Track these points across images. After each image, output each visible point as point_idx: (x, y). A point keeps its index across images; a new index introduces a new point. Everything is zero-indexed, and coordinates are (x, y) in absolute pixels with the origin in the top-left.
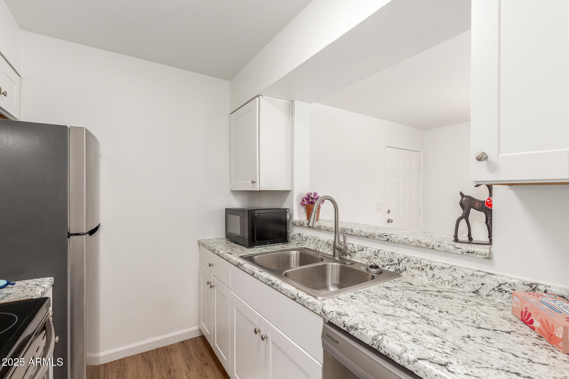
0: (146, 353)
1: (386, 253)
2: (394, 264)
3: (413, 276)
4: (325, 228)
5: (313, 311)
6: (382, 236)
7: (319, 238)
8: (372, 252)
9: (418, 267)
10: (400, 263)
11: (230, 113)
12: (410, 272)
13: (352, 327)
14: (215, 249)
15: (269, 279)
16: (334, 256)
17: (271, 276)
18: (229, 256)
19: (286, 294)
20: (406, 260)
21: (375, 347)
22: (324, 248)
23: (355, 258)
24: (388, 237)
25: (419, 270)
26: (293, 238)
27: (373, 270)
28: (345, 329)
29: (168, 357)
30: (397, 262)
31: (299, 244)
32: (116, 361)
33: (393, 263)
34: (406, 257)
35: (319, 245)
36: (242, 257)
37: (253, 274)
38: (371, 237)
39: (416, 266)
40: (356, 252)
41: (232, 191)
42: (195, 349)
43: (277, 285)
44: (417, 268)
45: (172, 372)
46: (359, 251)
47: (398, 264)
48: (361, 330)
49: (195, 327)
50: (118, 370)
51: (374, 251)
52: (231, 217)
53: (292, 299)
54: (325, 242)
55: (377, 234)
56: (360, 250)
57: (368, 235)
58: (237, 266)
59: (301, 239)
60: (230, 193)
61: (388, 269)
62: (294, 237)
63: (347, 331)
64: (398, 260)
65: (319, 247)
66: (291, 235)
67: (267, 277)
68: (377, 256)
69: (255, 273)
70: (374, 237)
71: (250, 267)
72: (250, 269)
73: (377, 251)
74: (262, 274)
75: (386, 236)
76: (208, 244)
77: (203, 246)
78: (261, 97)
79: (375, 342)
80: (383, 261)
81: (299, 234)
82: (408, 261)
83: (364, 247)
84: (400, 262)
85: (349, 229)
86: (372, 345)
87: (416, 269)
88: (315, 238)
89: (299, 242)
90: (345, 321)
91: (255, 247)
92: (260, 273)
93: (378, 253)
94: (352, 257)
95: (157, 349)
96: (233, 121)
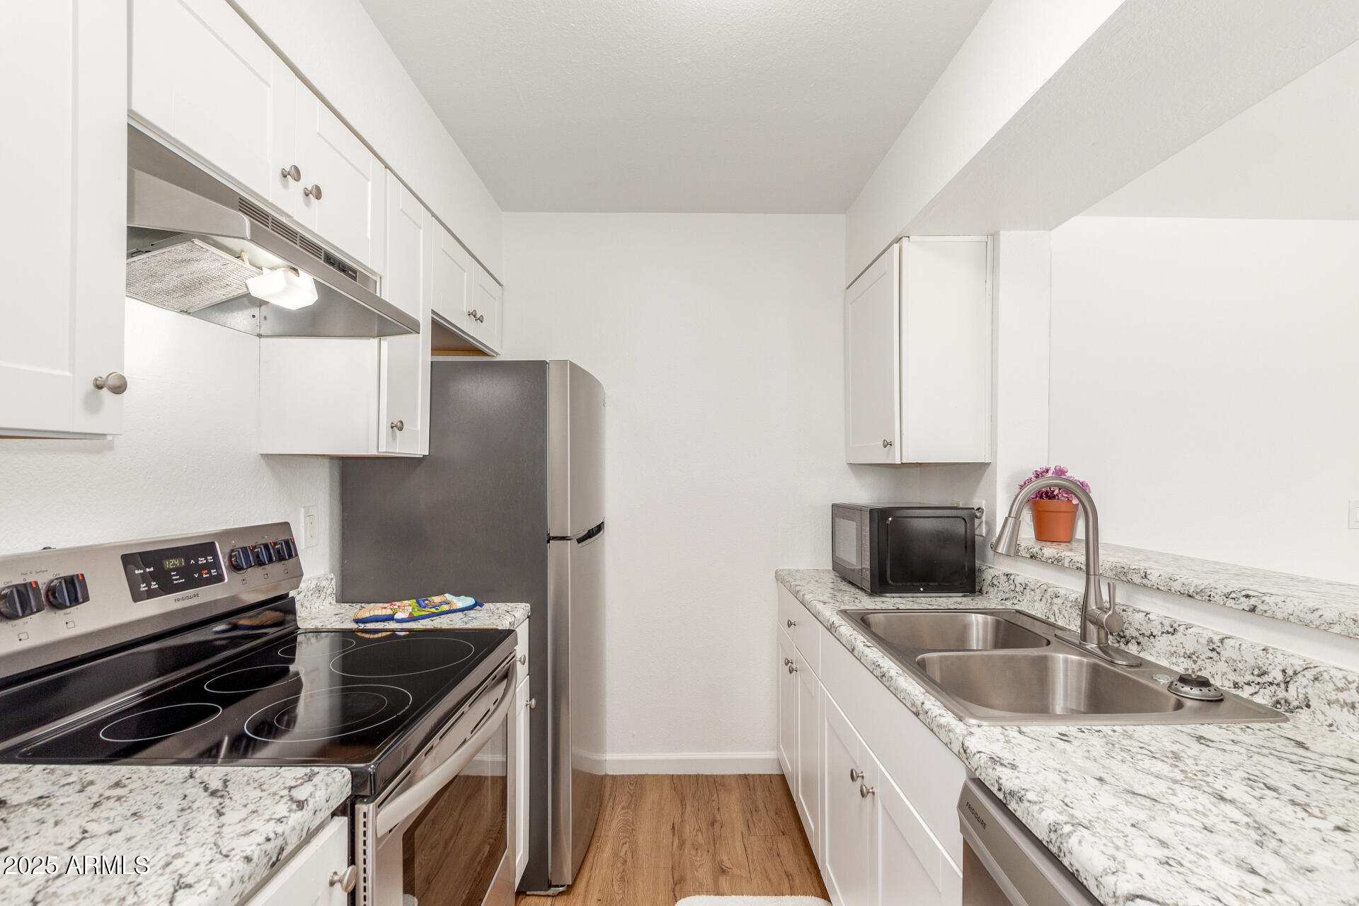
0: (679, 776)
1: (1243, 647)
2: (1271, 684)
3: (1334, 728)
4: (1071, 564)
5: (946, 745)
6: (1233, 595)
7: (1055, 589)
8: (1201, 640)
9: (1349, 701)
10: (1288, 682)
11: (845, 287)
12: (1323, 713)
13: (1012, 793)
14: (798, 591)
15: (877, 664)
16: (1084, 637)
17: (885, 657)
18: (820, 607)
19: (904, 701)
20: (1310, 674)
21: (1054, 850)
22: (1067, 617)
23: (1153, 652)
24: (1253, 601)
25: (1352, 711)
26: (993, 585)
27: (1187, 689)
29: (715, 795)
30: (1280, 677)
31: (1006, 599)
32: (629, 776)
33: (1266, 679)
34: (1309, 666)
35: (1055, 608)
36: (844, 613)
37: (853, 650)
38: (1200, 598)
39: (1343, 696)
40: (1154, 637)
41: (851, 465)
42: (767, 797)
43: (890, 679)
44: (1346, 704)
45: (717, 826)
46: (1163, 633)
47: (1283, 686)
48: (1028, 804)
49: (768, 753)
50: (632, 792)
51: (1207, 637)
52: (841, 522)
53: (913, 712)
54: (1072, 601)
55: (1218, 591)
56: (1168, 632)
57: (1191, 592)
58: (829, 630)
59: (1013, 587)
60: (847, 468)
61: (1252, 695)
62: (996, 583)
63: (1005, 802)
64: (1284, 671)
65: (1057, 612)
66: (988, 575)
67: (876, 659)
68: (1219, 653)
69: (856, 648)
70: (1210, 596)
71: (850, 634)
72: (849, 638)
73: (1216, 639)
74: (867, 651)
75: (1247, 596)
76: (791, 579)
77: (782, 582)
78: (905, 240)
79: (1053, 836)
80: (1235, 670)
81: (1007, 575)
82: (1316, 679)
83: (1179, 625)
84: (1288, 679)
85: (1136, 571)
86: (1047, 842)
87: (1342, 707)
88: (1045, 588)
89: (1007, 595)
90: (1001, 779)
91: (888, 595)
93: (1220, 644)
94: (1143, 650)
95: (697, 776)
96: (851, 304)
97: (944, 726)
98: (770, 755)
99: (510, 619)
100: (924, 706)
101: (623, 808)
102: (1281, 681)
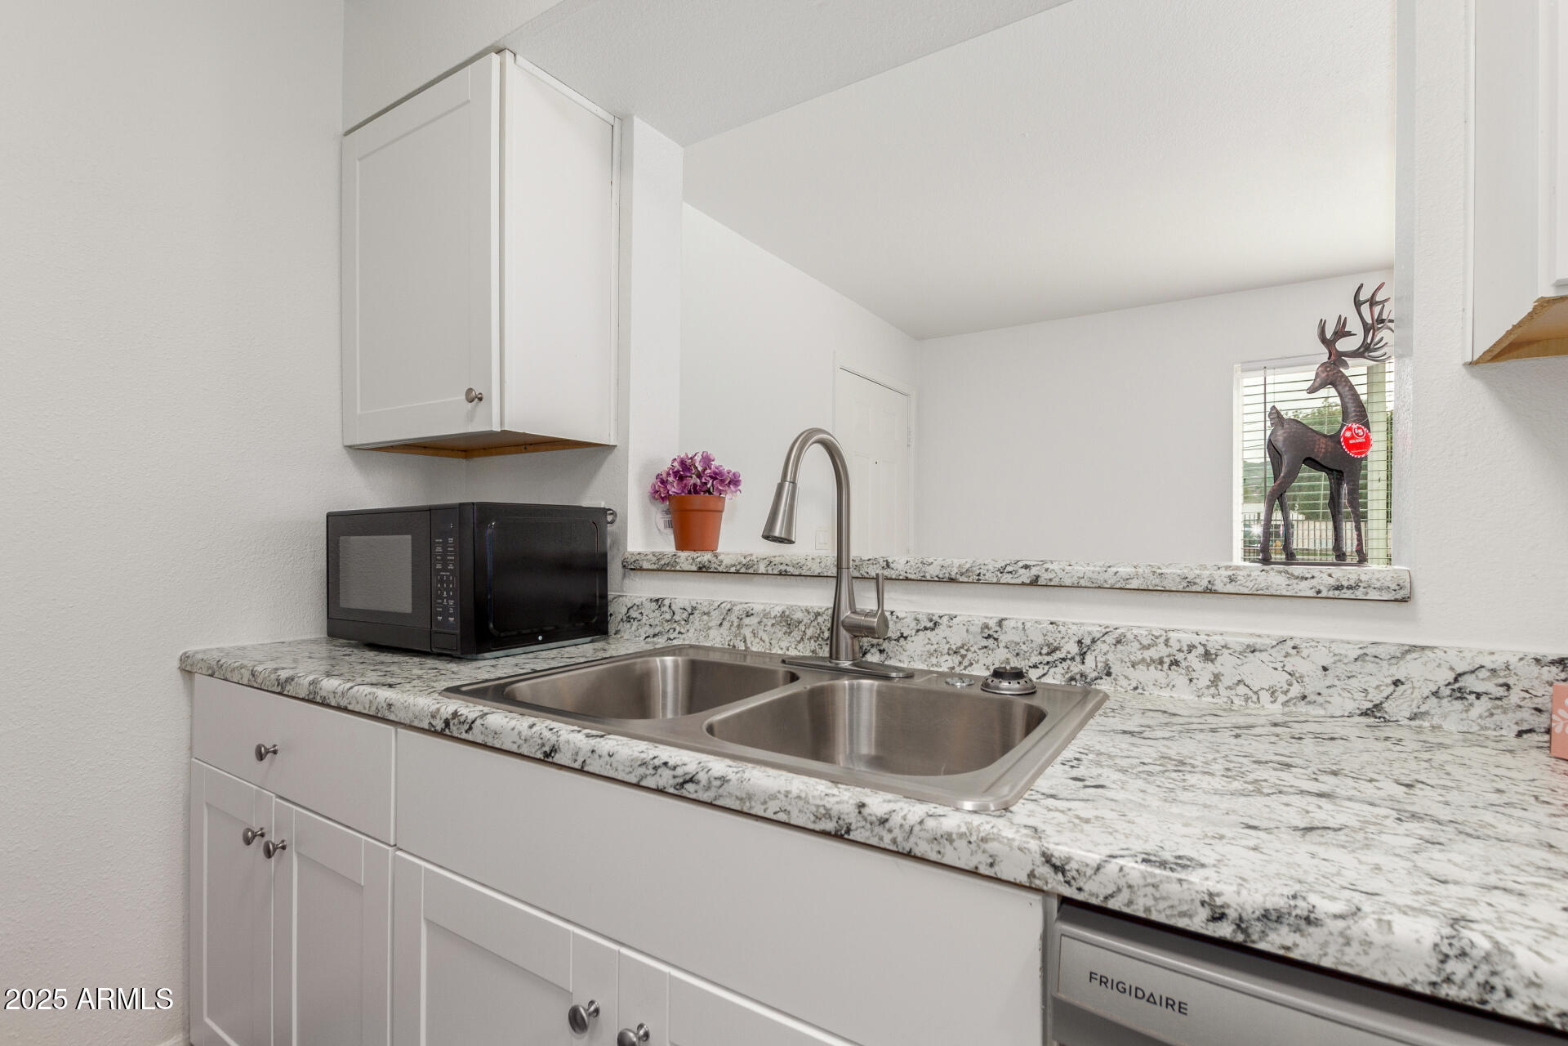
1: (1028, 625)
2: (1064, 659)
3: (1140, 691)
4: (770, 568)
5: (974, 873)
6: (1009, 569)
7: (746, 606)
8: (972, 629)
9: (1156, 657)
10: (1085, 653)
11: (341, 130)
12: (1126, 677)
13: (1270, 917)
14: (290, 680)
15: (657, 763)
16: (834, 654)
18: (382, 694)
19: (782, 817)
20: (1110, 639)
21: (1466, 994)
22: (767, 640)
23: (902, 658)
24: (1034, 571)
25: (1160, 667)
26: (629, 619)
28: (1225, 930)
30: (1074, 649)
31: (654, 636)
33: (1058, 655)
34: (1108, 630)
35: (747, 632)
36: (454, 692)
37: (550, 754)
38: (966, 580)
39: (1153, 653)
40: (906, 638)
41: (351, 448)
43: (714, 784)
44: (1153, 661)
46: (918, 631)
47: (1078, 659)
48: (1341, 924)
51: (981, 624)
53: (825, 834)
54: (775, 617)
55: (990, 567)
56: (926, 629)
57: (953, 574)
58: (441, 734)
59: (668, 616)
60: (345, 457)
61: (1039, 678)
62: (634, 614)
63: (1240, 938)
64: (1080, 642)
65: (749, 636)
66: (617, 609)
67: (643, 756)
68: (996, 639)
70: (979, 575)
71: (522, 726)
72: (526, 732)
73: (992, 623)
75: (1026, 567)
77: (212, 675)
78: (508, 55)
79: (1458, 968)
80: (1018, 654)
81: (657, 600)
82: (1119, 642)
83: (941, 617)
84: (1085, 650)
85: (873, 561)
86: (1434, 984)
87: (1148, 665)
88: (729, 606)
89: (657, 630)
90: (1218, 895)
92: (593, 741)
93: (998, 628)
94: (888, 657)
96: (360, 160)
97: (961, 835)
100: (866, 811)
102: (1077, 654)
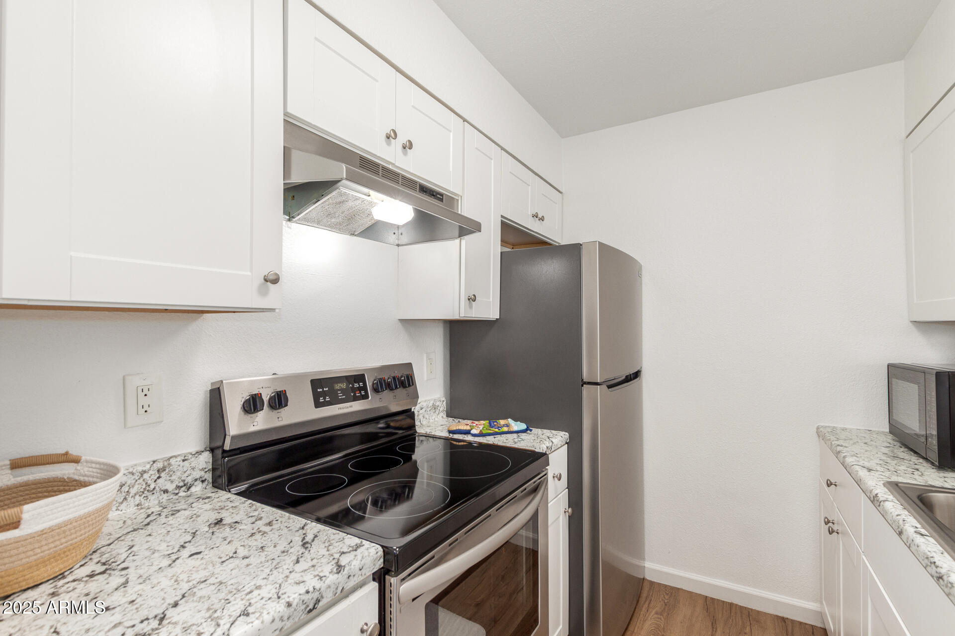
0: (712, 599)
14: (839, 452)
15: (932, 560)
17: (946, 554)
18: (863, 473)
29: (748, 630)
32: (666, 586)
36: (895, 487)
37: (901, 533)
41: (916, 323)
43: (949, 585)
49: (815, 604)
50: (666, 601)
52: (900, 383)
58: (872, 503)
60: (912, 327)
67: (929, 553)
69: (904, 532)
71: (897, 513)
72: (897, 517)
74: (919, 540)
76: (832, 438)
77: (823, 440)
92: (915, 535)
95: (731, 604)
96: (912, 152)
98: (812, 606)
99: (548, 444)
101: (656, 613)
